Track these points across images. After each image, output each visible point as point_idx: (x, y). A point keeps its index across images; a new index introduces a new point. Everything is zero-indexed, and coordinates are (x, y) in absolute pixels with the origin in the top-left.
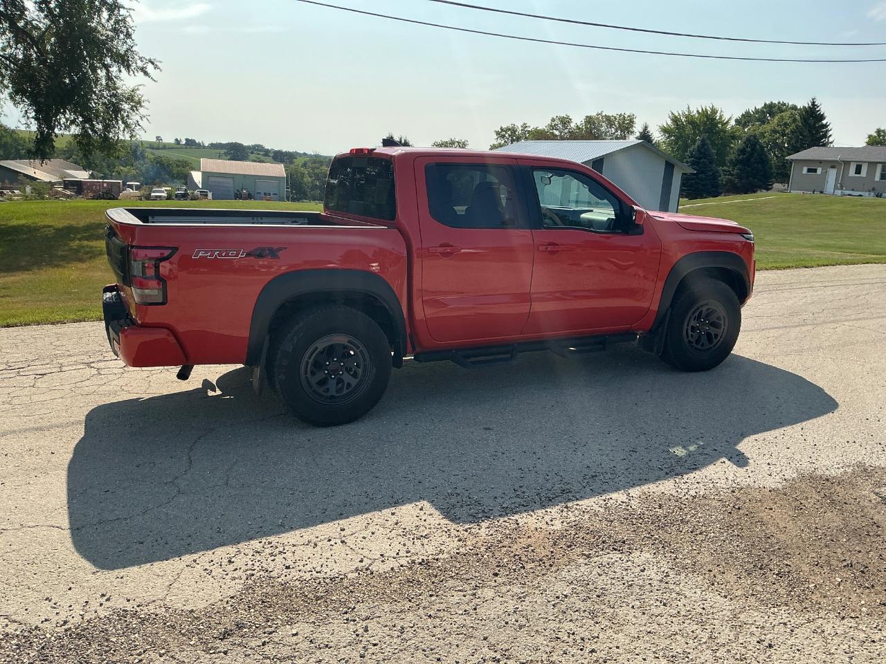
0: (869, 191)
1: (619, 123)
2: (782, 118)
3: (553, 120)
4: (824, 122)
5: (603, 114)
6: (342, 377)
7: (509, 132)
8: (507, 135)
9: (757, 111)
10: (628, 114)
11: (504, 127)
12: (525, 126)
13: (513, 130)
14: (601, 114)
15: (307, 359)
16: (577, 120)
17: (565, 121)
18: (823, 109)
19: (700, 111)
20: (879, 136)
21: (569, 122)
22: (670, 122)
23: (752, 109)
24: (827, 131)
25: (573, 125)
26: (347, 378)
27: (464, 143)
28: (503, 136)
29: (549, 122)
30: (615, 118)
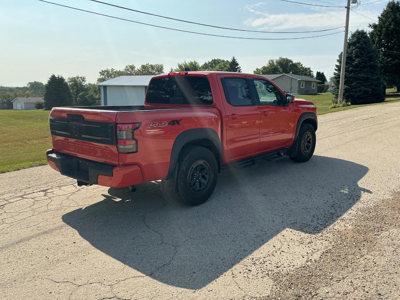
0: (261, 93)
1: (157, 68)
2: (220, 65)
3: (127, 67)
4: (238, 66)
5: (149, 64)
6: (201, 180)
7: (106, 73)
8: (105, 74)
9: (209, 63)
10: (160, 64)
11: (103, 70)
12: (112, 70)
13: (108, 72)
14: (148, 64)
15: (189, 173)
16: (138, 67)
17: (132, 67)
18: (238, 61)
19: (190, 63)
20: (258, 71)
21: (134, 68)
22: (178, 68)
23: (207, 62)
24: (240, 70)
25: (136, 69)
26: (203, 181)
27: (83, 78)
28: (103, 74)
29: (125, 68)
30: (155, 66)
